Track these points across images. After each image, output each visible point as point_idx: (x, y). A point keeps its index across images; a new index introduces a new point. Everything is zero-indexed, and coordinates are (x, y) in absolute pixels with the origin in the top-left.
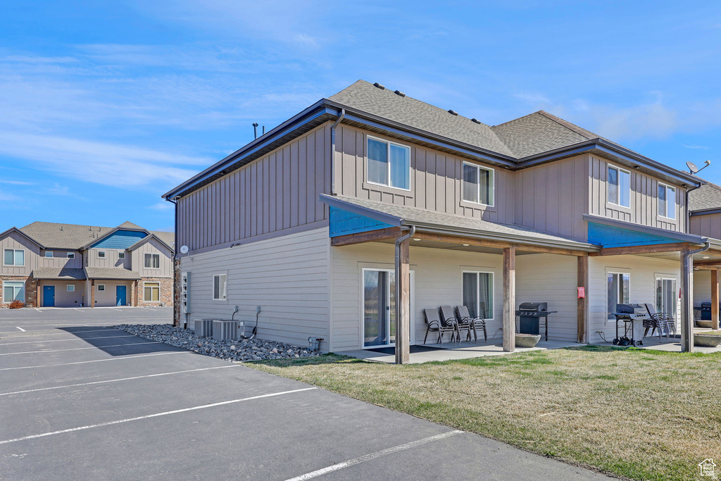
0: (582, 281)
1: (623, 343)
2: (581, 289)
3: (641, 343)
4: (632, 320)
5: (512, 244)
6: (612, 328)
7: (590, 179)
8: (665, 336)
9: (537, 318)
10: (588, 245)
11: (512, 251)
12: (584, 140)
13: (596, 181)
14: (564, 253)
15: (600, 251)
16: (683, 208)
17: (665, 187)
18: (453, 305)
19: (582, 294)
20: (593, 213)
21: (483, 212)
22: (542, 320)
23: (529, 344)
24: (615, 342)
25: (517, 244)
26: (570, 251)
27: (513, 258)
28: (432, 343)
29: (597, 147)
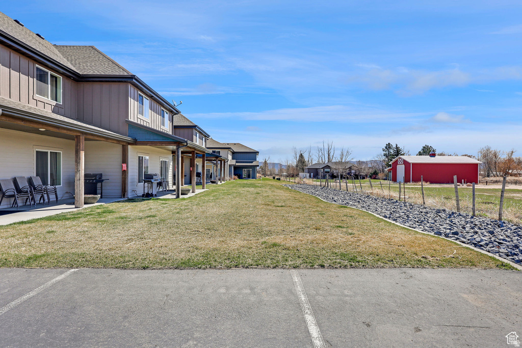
0: (125, 160)
1: (148, 196)
2: (124, 165)
3: (156, 196)
4: (152, 183)
5: (82, 133)
6: (141, 188)
7: (129, 98)
8: (165, 191)
9: (96, 184)
10: (129, 139)
11: (82, 138)
12: (126, 74)
13: (132, 100)
14: (115, 142)
15: (135, 142)
16: (171, 123)
17: (164, 111)
18: (27, 175)
19: (125, 168)
20: (131, 119)
21: (53, 107)
22: (99, 185)
23: (92, 201)
24: (143, 196)
25: (86, 134)
26: (118, 141)
27: (83, 143)
28: (6, 207)
29: (134, 80)
